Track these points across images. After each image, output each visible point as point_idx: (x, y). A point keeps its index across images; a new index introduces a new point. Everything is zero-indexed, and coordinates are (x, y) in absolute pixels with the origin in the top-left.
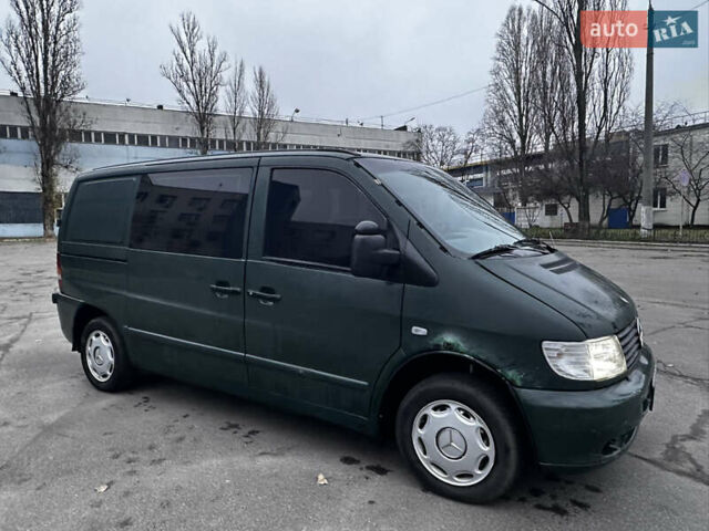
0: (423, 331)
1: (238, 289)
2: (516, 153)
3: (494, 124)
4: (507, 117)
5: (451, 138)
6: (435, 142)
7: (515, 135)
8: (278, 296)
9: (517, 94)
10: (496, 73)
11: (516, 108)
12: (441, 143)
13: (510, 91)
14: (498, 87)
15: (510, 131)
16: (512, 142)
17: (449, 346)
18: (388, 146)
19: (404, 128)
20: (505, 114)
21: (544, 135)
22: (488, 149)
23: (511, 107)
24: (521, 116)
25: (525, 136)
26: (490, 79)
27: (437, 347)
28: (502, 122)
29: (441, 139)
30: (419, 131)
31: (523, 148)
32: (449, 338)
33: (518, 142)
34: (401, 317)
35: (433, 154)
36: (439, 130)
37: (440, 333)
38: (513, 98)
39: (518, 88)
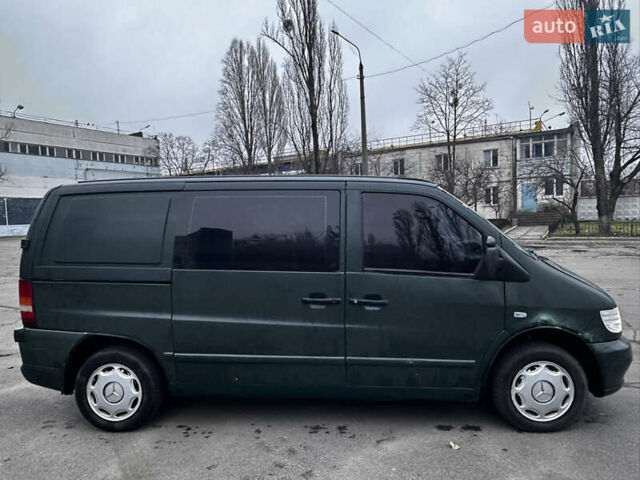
0: (523, 315)
1: (339, 299)
2: (244, 163)
3: (224, 137)
4: (235, 132)
5: (190, 147)
6: (175, 150)
7: (243, 147)
8: (386, 301)
9: (243, 113)
10: (224, 93)
11: (242, 125)
12: (180, 151)
13: (236, 110)
14: (226, 106)
15: (238, 144)
16: (240, 153)
17: (545, 323)
18: (124, 151)
19: (140, 134)
20: (233, 129)
21: (266, 149)
22: (221, 159)
23: (239, 125)
24: (247, 132)
25: (251, 150)
26: (219, 98)
27: (536, 324)
28: (230, 136)
29: (181, 147)
30: (156, 138)
31: (250, 159)
32: (544, 317)
33: (245, 154)
34: (505, 306)
35: (174, 161)
36: (178, 139)
37: (537, 314)
38: (239, 116)
39: (243, 108)
